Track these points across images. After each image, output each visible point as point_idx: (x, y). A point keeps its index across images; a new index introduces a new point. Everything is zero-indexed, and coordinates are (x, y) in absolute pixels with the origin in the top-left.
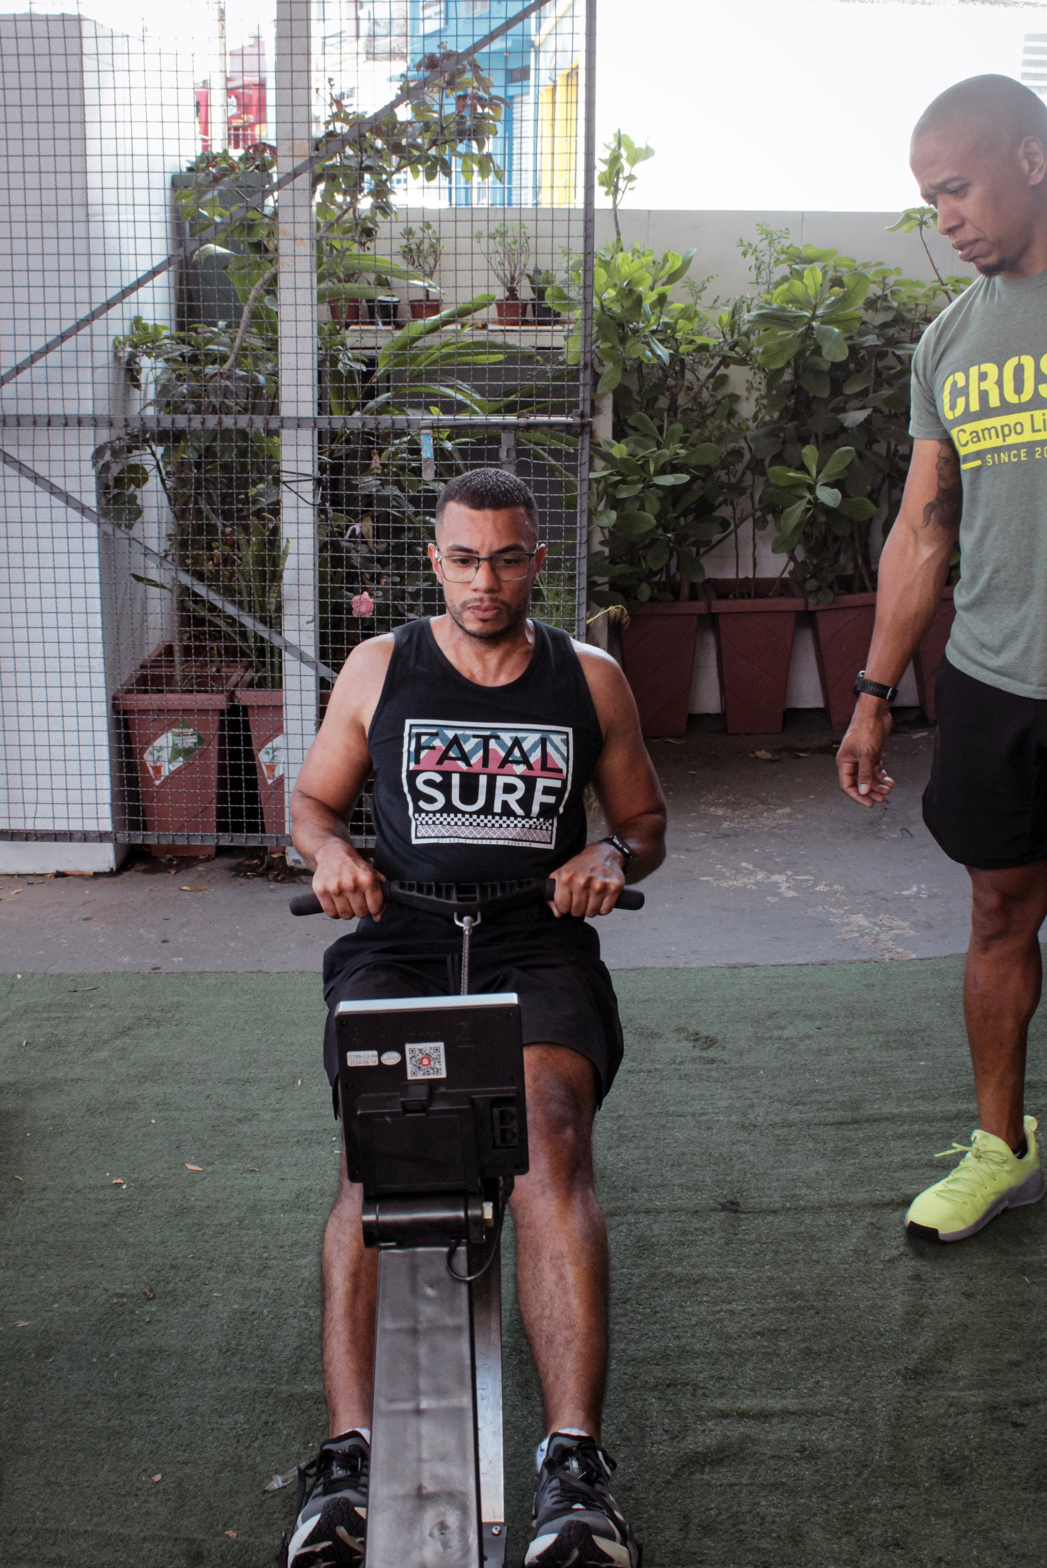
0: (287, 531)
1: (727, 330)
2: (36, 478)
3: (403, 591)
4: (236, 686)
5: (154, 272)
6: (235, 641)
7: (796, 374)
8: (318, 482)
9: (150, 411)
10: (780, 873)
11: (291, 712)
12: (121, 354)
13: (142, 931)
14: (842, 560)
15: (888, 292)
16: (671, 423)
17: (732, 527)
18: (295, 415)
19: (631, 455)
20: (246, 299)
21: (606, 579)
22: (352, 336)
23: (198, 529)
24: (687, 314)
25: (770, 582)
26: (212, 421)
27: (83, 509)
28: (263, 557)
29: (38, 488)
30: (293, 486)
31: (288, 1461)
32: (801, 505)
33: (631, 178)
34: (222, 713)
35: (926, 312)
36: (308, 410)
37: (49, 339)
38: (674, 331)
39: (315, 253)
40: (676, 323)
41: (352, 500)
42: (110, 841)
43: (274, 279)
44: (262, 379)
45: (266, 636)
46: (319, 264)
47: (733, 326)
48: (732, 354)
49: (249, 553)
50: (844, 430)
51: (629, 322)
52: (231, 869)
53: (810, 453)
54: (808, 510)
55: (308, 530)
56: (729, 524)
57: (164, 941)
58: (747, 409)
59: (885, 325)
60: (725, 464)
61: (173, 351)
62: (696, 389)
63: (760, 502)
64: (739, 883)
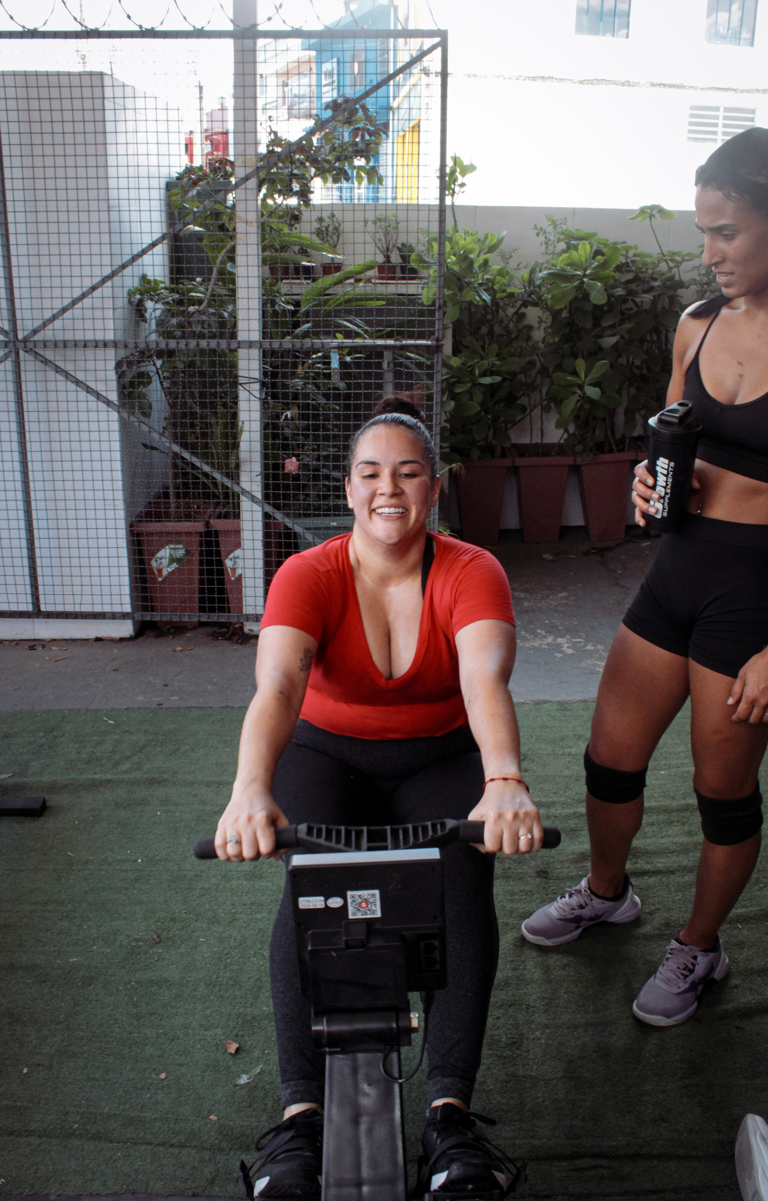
0: (243, 416)
1: (526, 284)
2: (77, 382)
3: (319, 455)
4: (210, 517)
5: (154, 245)
6: (209, 488)
7: (570, 312)
8: (263, 385)
9: (154, 337)
10: (562, 637)
11: (246, 535)
12: (132, 300)
13: (151, 678)
14: (597, 432)
15: (629, 261)
16: (490, 344)
17: (528, 411)
18: (247, 339)
19: (463, 364)
20: (215, 263)
21: (447, 445)
22: (284, 287)
23: (184, 415)
24: (501, 273)
25: (552, 445)
26: (193, 343)
27: (108, 403)
28: (227, 433)
29: (79, 389)
30: (246, 386)
31: (251, 1064)
32: (575, 398)
33: (462, 185)
34: (201, 534)
35: (653, 274)
36: (256, 336)
37: (85, 290)
38: (493, 284)
39: (260, 231)
40: (495, 279)
41: (285, 396)
42: (130, 619)
43: (233, 249)
44: (226, 315)
45: (229, 485)
46: (263, 240)
47: (531, 282)
48: (530, 299)
49: (218, 430)
50: (600, 349)
51: (465, 277)
52: (209, 635)
53: (581, 365)
54: (578, 401)
55: (257, 415)
56: (526, 409)
57: (165, 685)
58: (538, 335)
59: (628, 282)
60: (524, 370)
61: (167, 297)
62: (506, 322)
63: (547, 394)
64: (536, 644)
